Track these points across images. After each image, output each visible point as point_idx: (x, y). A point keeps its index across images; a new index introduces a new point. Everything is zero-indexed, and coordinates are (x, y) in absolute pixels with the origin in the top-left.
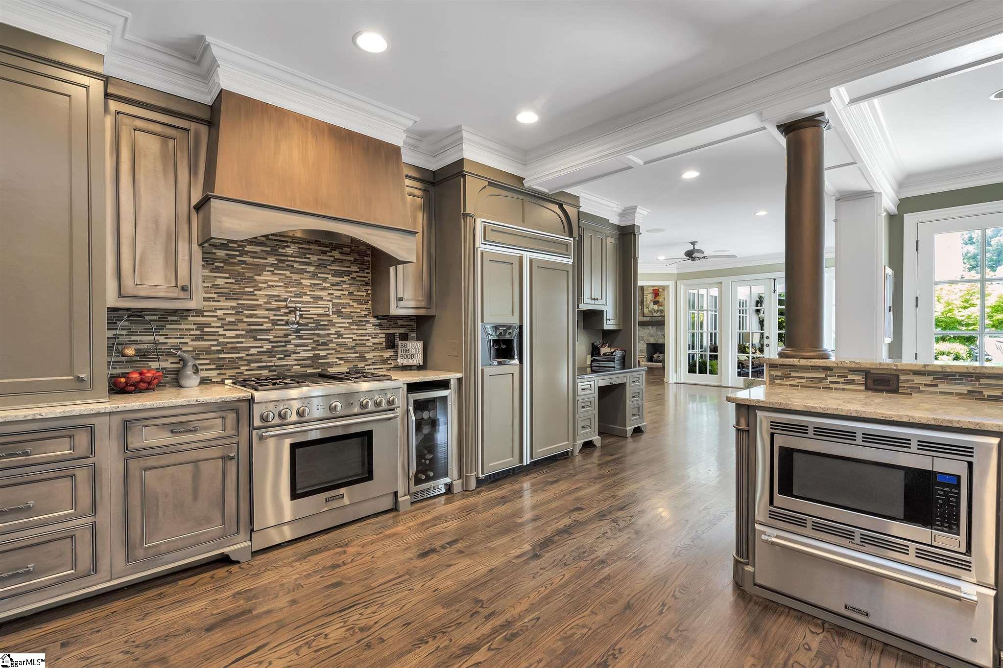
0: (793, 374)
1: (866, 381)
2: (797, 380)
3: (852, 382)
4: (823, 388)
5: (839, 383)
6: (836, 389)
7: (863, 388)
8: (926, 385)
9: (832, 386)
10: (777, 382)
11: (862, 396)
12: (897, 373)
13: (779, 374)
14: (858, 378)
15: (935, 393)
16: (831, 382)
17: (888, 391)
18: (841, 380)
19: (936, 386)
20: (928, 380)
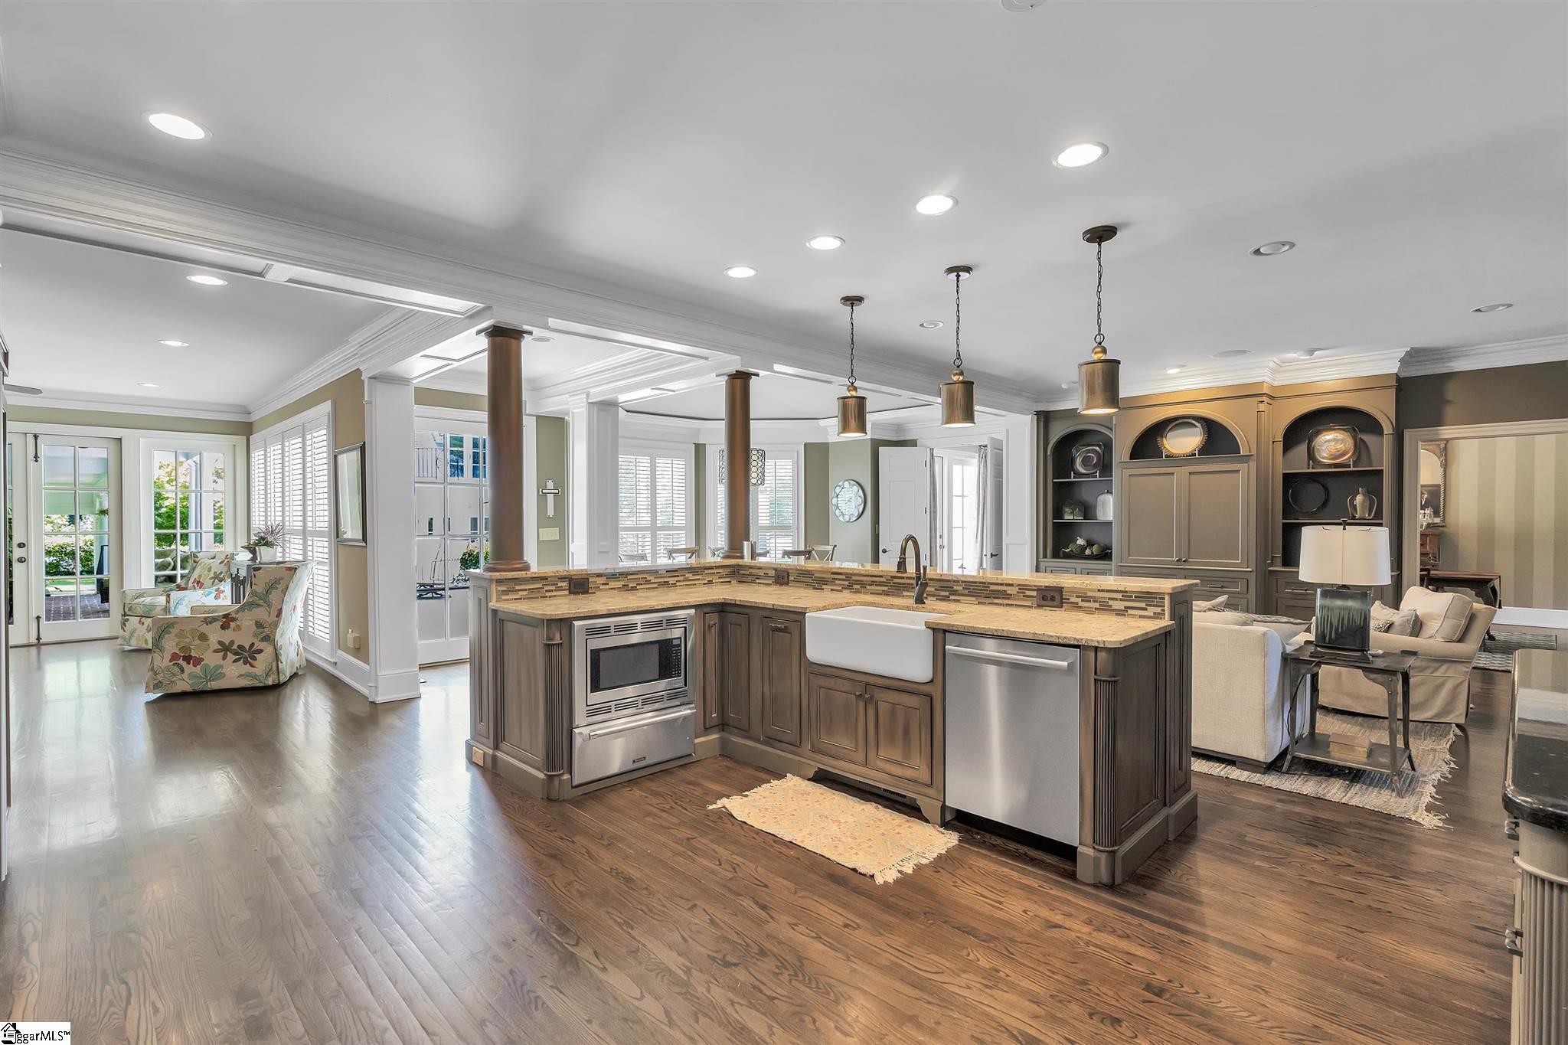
0: (517, 588)
1: (569, 587)
2: (521, 593)
3: (560, 589)
4: (541, 597)
5: (551, 591)
6: (550, 597)
7: (567, 592)
8: (603, 584)
9: (548, 594)
10: (504, 597)
11: (566, 600)
12: (587, 576)
13: (505, 589)
14: (564, 584)
15: (607, 589)
16: (547, 591)
17: (583, 593)
18: (553, 588)
19: (608, 584)
20: (603, 580)
